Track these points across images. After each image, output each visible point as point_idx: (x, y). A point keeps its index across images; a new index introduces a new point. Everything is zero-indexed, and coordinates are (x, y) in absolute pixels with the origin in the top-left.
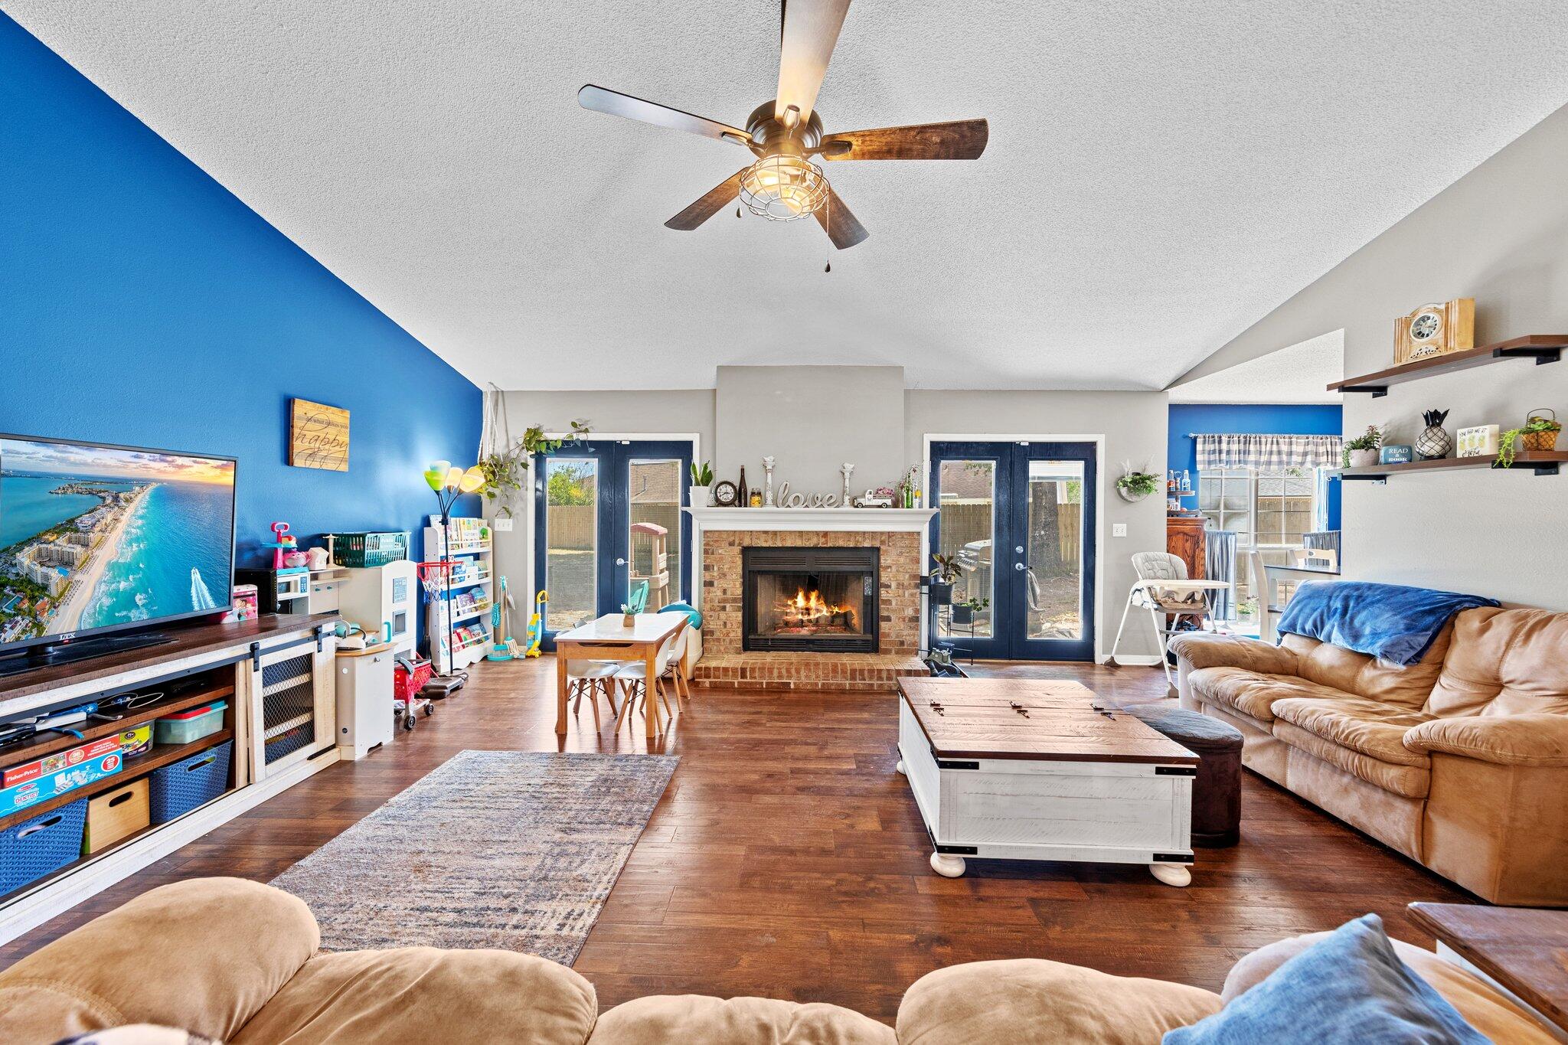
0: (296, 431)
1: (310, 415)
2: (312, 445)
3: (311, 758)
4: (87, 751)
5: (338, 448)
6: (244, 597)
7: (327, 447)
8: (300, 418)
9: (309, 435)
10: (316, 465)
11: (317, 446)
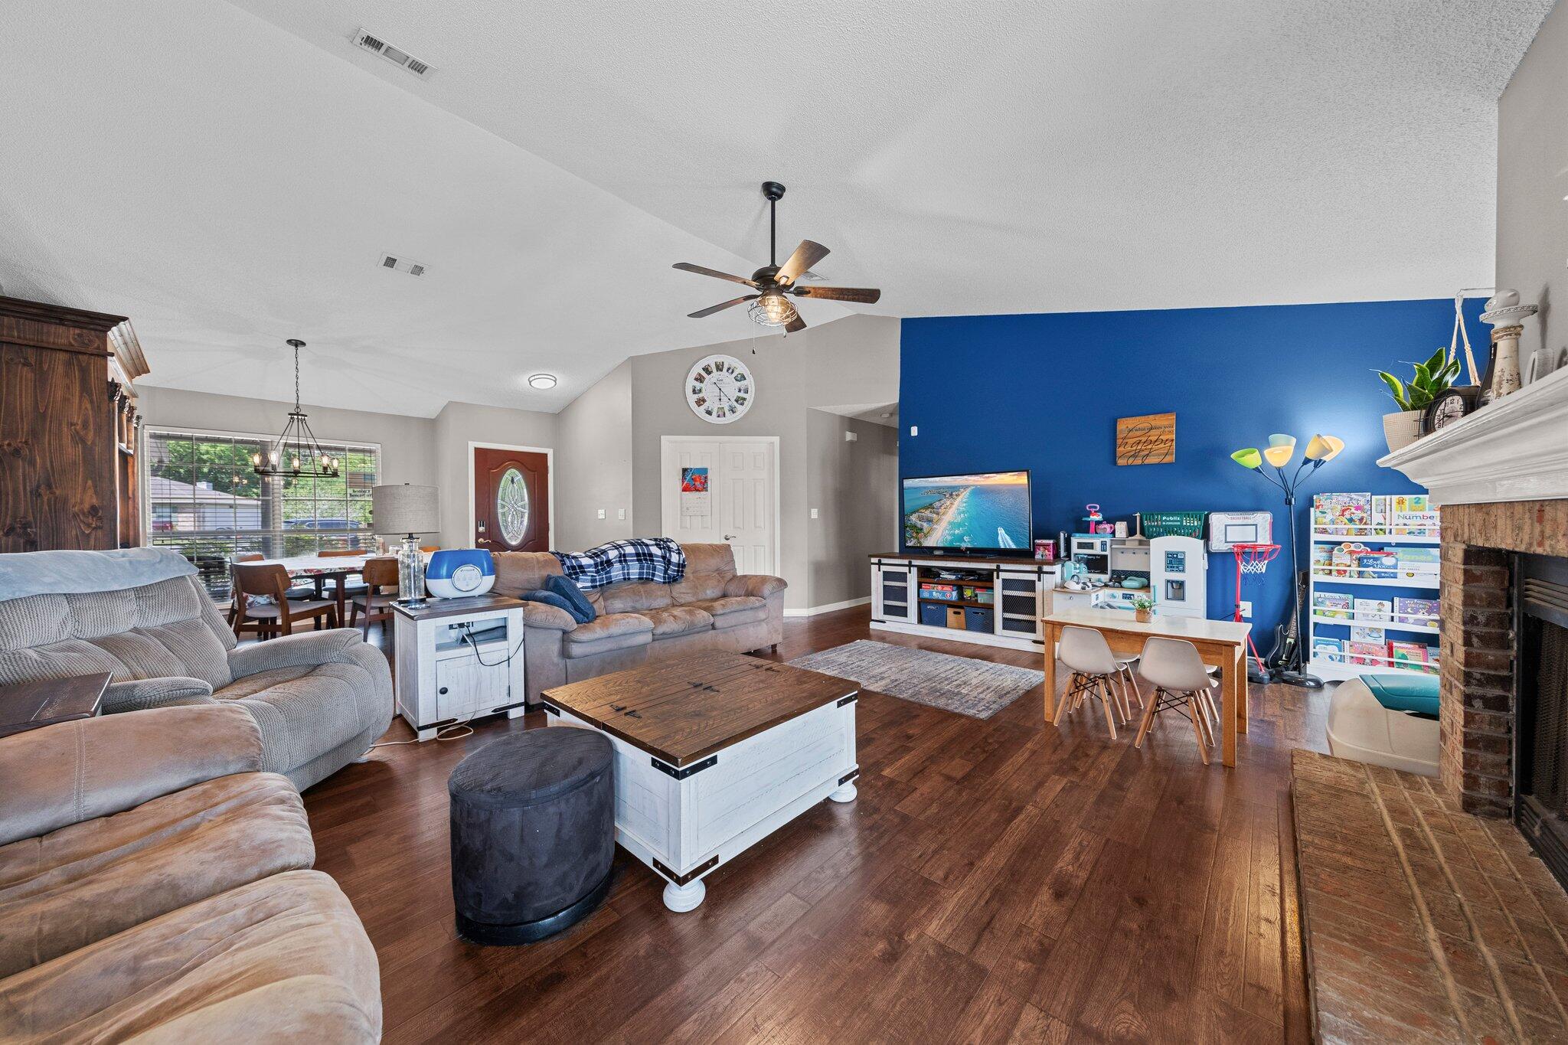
0: (1119, 441)
1: (1130, 427)
2: (1135, 448)
3: (1035, 642)
4: (943, 588)
5: (1162, 445)
6: (1045, 546)
7: (1150, 447)
8: (1121, 431)
9: (1131, 441)
10: (1138, 462)
11: (1139, 447)
